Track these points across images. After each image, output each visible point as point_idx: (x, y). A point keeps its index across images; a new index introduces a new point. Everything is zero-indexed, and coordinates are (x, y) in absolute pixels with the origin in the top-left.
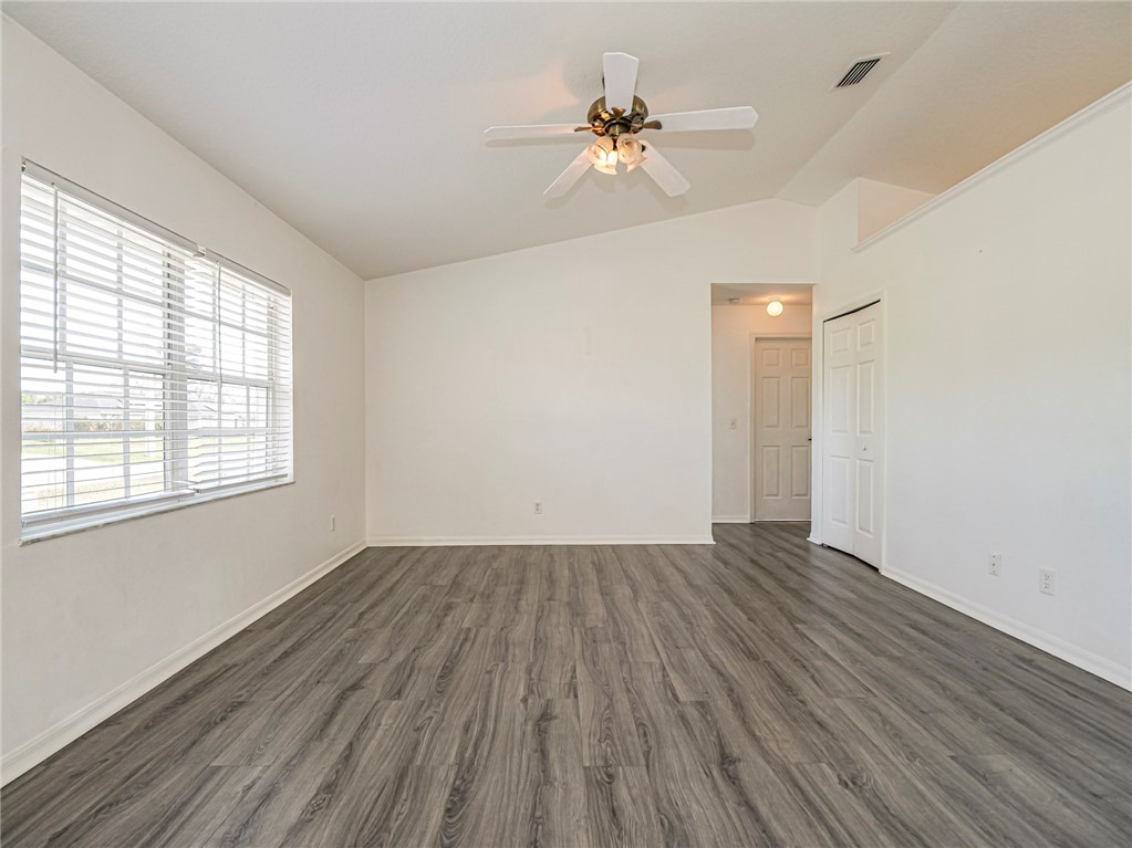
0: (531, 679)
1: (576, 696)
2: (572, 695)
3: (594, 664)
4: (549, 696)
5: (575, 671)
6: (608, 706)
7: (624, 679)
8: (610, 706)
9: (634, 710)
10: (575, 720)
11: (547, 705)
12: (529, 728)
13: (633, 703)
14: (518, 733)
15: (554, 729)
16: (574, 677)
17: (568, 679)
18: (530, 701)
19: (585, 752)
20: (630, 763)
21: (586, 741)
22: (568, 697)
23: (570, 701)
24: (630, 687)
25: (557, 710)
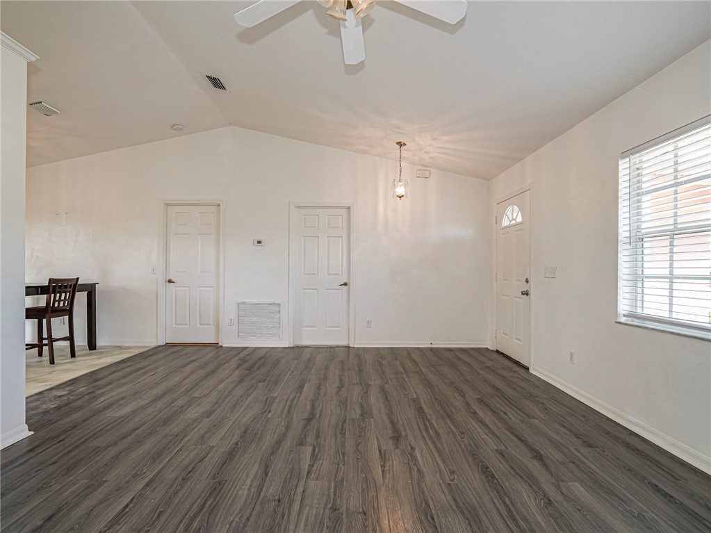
0: (415, 464)
1: (380, 451)
2: (383, 453)
3: (366, 479)
4: (398, 451)
5: (383, 472)
6: (359, 445)
7: (344, 464)
8: (357, 444)
9: (344, 442)
10: (379, 437)
11: (397, 445)
12: (403, 433)
13: (343, 446)
14: (408, 430)
15: (390, 432)
16: (383, 466)
17: (387, 464)
18: (409, 448)
19: (373, 423)
20: (353, 420)
21: (373, 427)
22: (385, 450)
23: (383, 448)
24: (341, 456)
25: (390, 442)
